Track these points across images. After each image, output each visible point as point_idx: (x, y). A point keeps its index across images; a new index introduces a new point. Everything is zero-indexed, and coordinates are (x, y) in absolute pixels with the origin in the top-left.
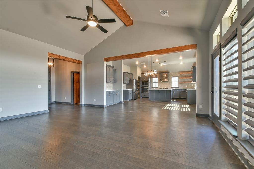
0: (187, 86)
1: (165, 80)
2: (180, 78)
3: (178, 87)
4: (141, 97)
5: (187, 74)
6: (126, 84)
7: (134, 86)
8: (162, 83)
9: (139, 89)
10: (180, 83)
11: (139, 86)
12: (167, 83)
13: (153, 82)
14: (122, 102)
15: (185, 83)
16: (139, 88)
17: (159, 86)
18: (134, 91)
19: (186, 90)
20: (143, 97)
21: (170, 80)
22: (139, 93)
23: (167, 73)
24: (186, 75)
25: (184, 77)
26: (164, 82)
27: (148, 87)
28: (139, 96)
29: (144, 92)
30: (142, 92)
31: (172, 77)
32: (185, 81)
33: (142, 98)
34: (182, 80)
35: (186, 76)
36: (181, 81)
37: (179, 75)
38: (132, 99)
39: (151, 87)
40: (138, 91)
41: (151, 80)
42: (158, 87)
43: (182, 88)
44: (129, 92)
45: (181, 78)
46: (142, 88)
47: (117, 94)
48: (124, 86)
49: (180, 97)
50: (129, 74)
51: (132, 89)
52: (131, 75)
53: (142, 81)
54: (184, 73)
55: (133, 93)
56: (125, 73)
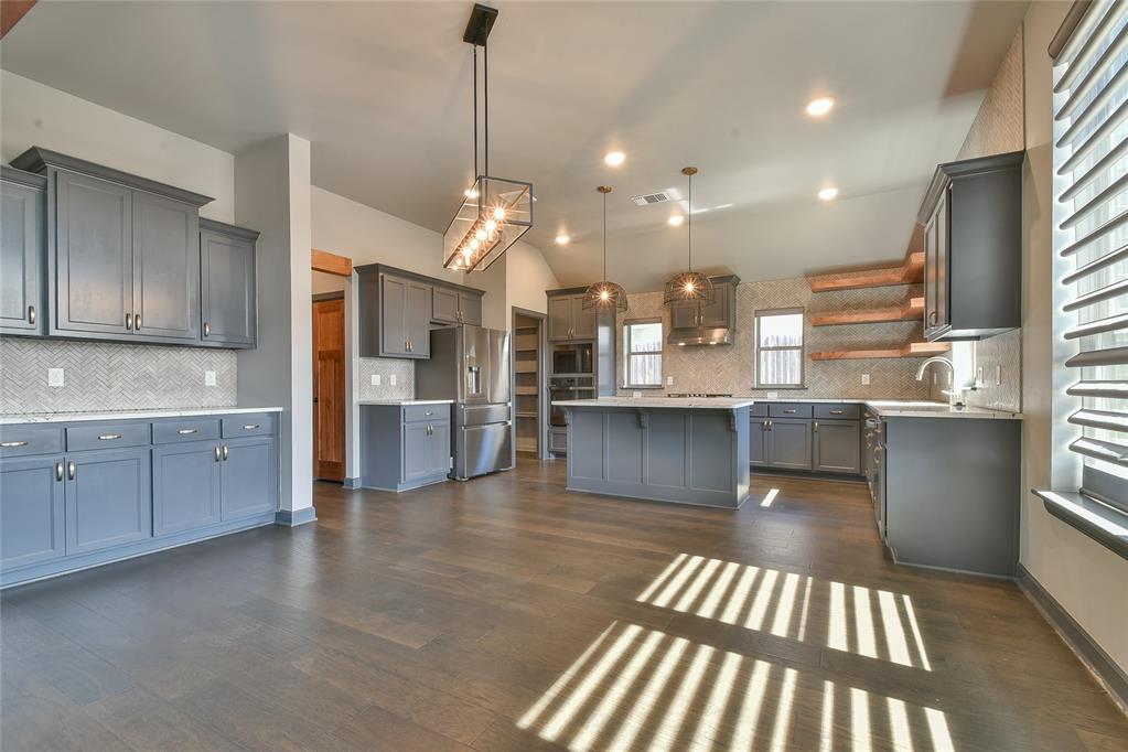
0: (866, 379)
2: (817, 318)
3: (802, 387)
4: (550, 452)
5: (872, 285)
8: (685, 357)
9: (537, 396)
10: (815, 355)
11: (532, 378)
12: (725, 359)
13: (630, 354)
14: (289, 515)
15: (851, 353)
17: (670, 381)
19: (863, 408)
20: (558, 455)
21: (741, 337)
24: (861, 294)
25: (846, 307)
26: (702, 353)
27: (590, 382)
31: (759, 313)
33: (553, 457)
34: (828, 334)
35: (860, 306)
36: (825, 340)
37: (806, 296)
38: (451, 478)
39: (616, 388)
41: (615, 338)
42: (660, 388)
43: (829, 392)
44: (411, 425)
45: (827, 319)
46: (550, 389)
47: (218, 452)
48: (393, 378)
49: (816, 463)
50: (435, 288)
51: (452, 401)
52: (461, 295)
53: (552, 342)
54: (845, 282)
55: (458, 421)
56: (381, 274)
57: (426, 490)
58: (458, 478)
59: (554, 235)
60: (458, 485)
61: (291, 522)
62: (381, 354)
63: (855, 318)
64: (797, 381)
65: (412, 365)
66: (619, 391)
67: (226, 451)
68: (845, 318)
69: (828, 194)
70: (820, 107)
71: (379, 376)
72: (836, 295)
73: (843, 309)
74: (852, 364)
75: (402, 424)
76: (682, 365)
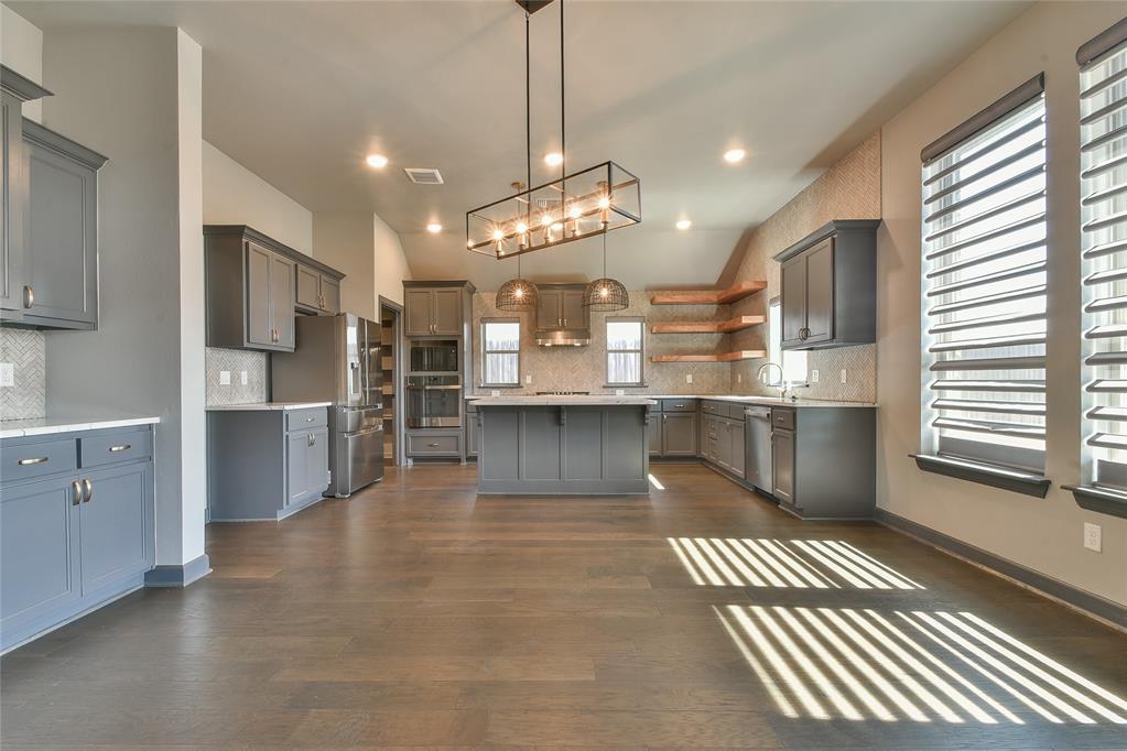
0: (689, 379)
1: (559, 338)
2: (651, 325)
3: (641, 385)
4: (407, 457)
6: (271, 356)
7: (350, 372)
8: (543, 357)
9: (389, 400)
10: (653, 358)
11: (388, 376)
12: (579, 360)
13: (486, 352)
14: (177, 572)
15: (684, 358)
16: (386, 390)
17: (529, 380)
18: (350, 417)
19: (698, 402)
20: (416, 459)
21: (592, 340)
22: (389, 426)
23: (582, 289)
24: (686, 309)
25: (676, 319)
26: (559, 353)
27: (456, 380)
28: (388, 447)
29: (425, 421)
30: (414, 423)
31: (606, 320)
32: (681, 345)
33: (410, 462)
35: (685, 319)
36: (660, 345)
37: (649, 306)
38: (329, 496)
39: (476, 386)
40: (379, 414)
41: (474, 334)
42: (518, 386)
43: (665, 389)
44: (294, 435)
45: (664, 329)
46: (414, 390)
47: (79, 489)
48: (244, 375)
49: (665, 449)
50: (299, 265)
51: (330, 404)
52: (324, 277)
53: (408, 337)
54: (678, 298)
55: (339, 427)
56: (244, 240)
57: (306, 513)
58: (338, 495)
59: (425, 221)
60: (338, 504)
61: (182, 580)
62: (246, 345)
63: (680, 328)
64: (638, 381)
65: (262, 359)
66: (476, 389)
67: (89, 486)
68: (672, 328)
69: (683, 225)
70: (735, 155)
71: (228, 373)
72: (668, 308)
73: (673, 321)
74: (680, 365)
75: (285, 433)
76: (540, 364)
